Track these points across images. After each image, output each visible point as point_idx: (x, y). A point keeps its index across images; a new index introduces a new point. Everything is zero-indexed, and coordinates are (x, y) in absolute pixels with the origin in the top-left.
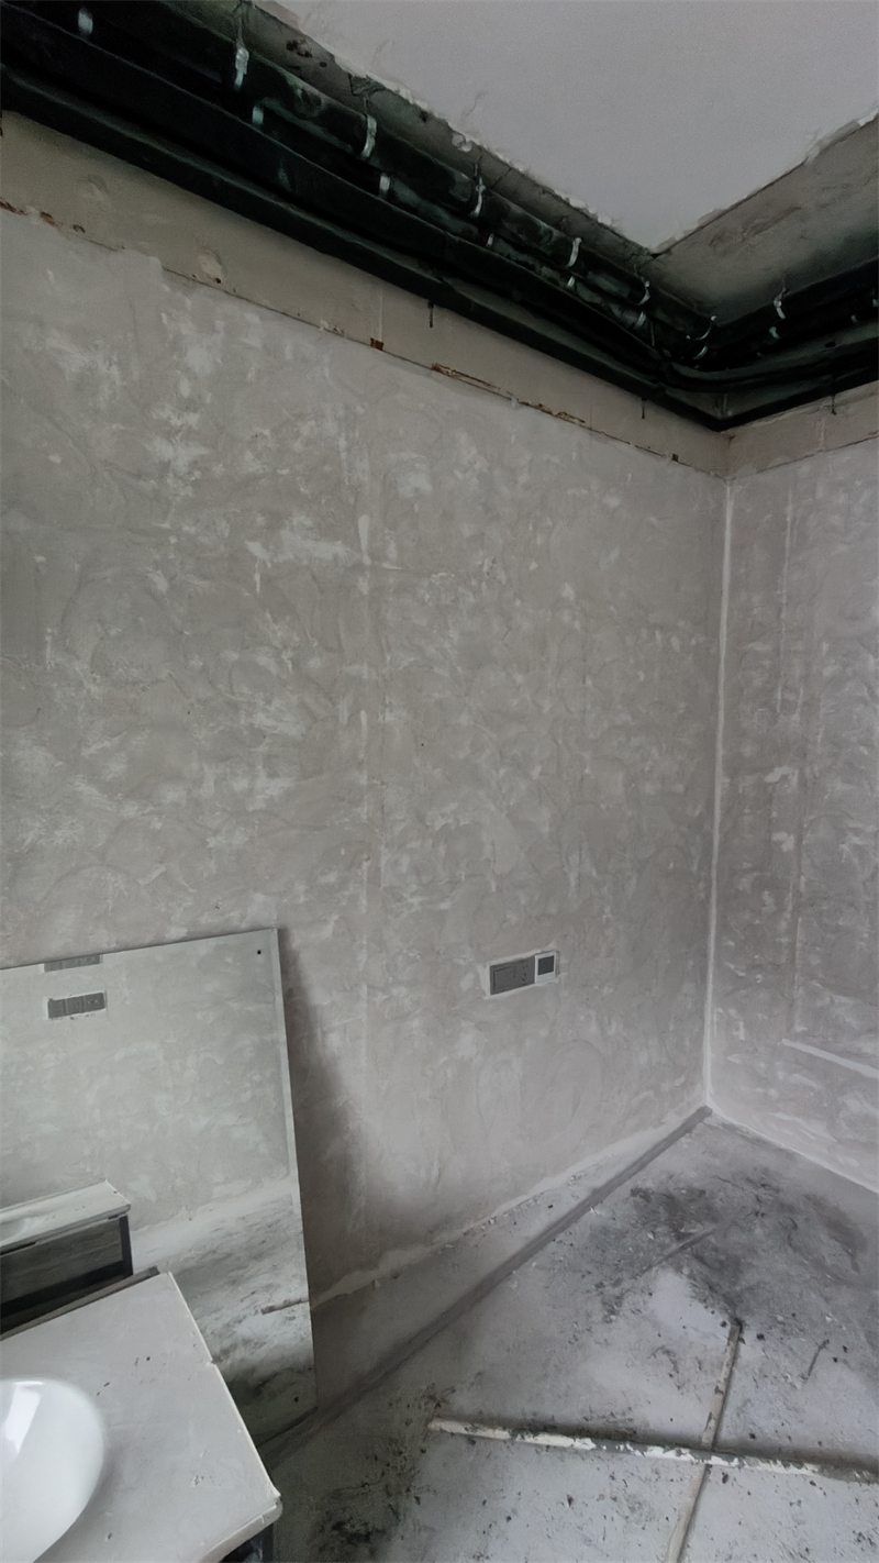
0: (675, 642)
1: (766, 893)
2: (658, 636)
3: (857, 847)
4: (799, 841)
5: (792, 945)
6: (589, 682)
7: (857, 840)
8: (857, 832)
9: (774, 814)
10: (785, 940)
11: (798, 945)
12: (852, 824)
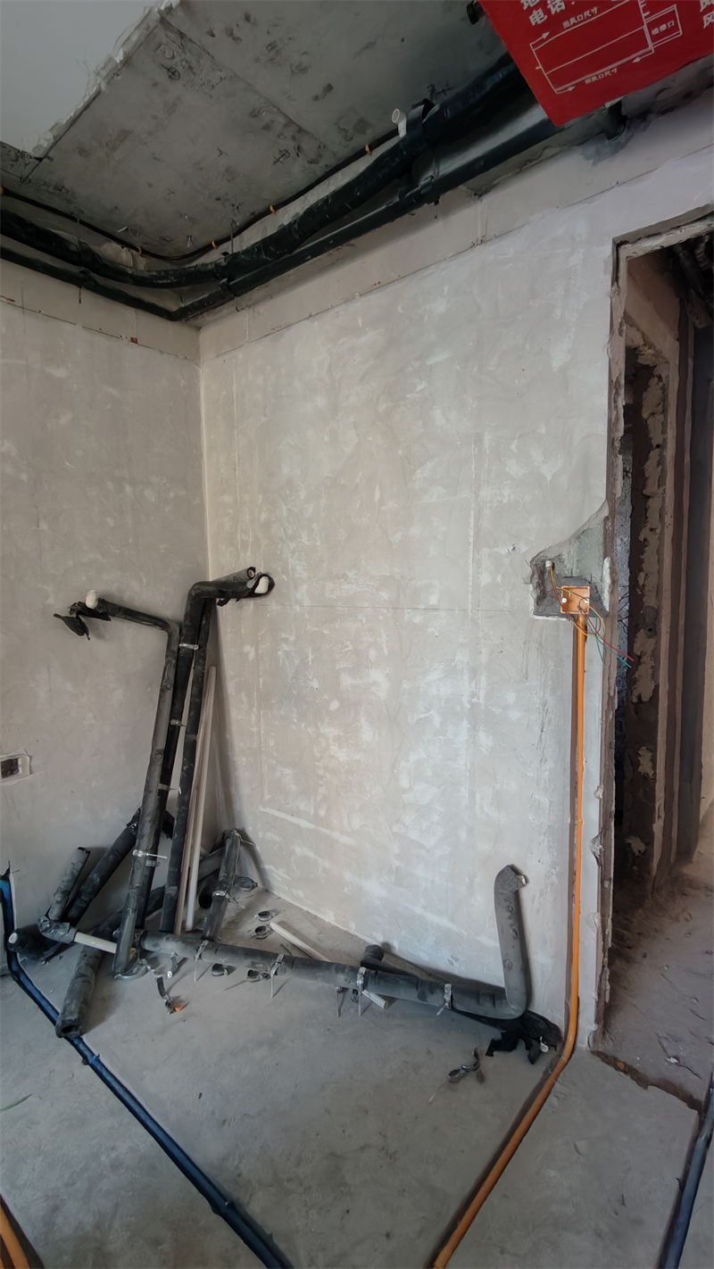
0: (150, 495)
1: (243, 694)
2: (128, 489)
3: (286, 652)
4: (257, 650)
5: (259, 732)
6: (44, 526)
7: (285, 647)
8: (286, 640)
9: (243, 632)
10: (255, 729)
11: (262, 732)
12: (283, 635)
